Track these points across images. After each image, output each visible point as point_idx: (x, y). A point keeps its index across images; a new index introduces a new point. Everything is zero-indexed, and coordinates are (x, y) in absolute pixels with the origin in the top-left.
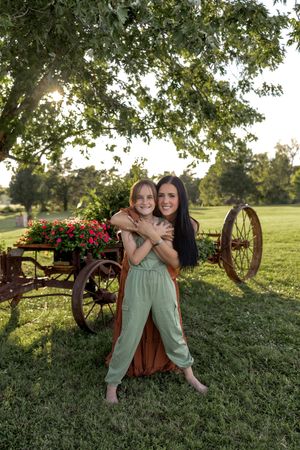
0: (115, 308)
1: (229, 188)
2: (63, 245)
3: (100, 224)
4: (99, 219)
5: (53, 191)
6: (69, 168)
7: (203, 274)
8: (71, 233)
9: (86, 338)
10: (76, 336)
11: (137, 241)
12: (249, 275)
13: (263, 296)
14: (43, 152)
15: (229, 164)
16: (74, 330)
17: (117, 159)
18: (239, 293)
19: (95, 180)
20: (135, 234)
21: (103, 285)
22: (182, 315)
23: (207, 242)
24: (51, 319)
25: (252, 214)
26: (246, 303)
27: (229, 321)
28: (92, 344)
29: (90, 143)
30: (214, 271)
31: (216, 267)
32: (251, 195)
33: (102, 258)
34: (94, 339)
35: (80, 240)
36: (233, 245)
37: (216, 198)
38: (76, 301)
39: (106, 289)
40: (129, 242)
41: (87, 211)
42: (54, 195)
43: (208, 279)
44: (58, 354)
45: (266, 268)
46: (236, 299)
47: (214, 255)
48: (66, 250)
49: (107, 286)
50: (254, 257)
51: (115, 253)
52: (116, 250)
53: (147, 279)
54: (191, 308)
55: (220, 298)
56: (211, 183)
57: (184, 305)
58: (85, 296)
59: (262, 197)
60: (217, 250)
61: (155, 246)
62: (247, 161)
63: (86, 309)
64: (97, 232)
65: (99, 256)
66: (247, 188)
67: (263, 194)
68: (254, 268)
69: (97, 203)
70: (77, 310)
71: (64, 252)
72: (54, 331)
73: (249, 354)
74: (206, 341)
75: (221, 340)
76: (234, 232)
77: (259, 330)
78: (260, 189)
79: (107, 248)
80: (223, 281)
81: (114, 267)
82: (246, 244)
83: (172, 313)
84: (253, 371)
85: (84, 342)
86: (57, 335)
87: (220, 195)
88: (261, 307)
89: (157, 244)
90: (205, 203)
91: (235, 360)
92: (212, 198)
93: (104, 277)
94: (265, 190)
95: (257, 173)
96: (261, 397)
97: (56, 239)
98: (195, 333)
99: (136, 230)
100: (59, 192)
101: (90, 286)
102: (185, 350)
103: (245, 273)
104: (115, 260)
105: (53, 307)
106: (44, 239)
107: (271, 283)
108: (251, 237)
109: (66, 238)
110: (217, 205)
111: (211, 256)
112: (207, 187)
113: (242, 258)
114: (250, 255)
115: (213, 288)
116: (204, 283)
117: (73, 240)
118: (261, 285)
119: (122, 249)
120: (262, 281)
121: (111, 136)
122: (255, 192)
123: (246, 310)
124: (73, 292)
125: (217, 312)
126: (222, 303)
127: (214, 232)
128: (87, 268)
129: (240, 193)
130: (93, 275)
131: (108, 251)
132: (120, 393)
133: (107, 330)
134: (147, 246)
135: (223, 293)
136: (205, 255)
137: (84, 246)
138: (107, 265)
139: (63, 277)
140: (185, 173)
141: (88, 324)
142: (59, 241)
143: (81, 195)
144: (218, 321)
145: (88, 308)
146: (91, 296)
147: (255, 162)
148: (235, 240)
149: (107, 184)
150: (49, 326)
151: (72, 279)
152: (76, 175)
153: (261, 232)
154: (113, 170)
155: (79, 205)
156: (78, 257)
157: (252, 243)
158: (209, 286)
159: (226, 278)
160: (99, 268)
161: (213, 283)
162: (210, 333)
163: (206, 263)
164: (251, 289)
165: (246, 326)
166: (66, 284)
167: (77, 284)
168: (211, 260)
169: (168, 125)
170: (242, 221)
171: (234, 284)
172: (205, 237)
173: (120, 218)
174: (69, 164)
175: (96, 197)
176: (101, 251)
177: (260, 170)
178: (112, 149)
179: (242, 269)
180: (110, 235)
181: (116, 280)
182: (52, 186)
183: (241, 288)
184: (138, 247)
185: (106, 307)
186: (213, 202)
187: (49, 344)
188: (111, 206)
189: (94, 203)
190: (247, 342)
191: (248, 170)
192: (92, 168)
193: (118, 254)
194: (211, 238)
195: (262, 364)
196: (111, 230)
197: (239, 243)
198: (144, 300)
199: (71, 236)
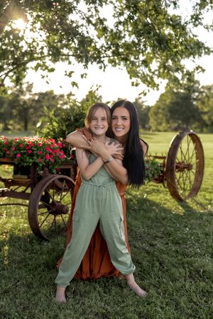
0: (67, 219)
1: (177, 116)
2: (22, 160)
3: (56, 142)
4: (55, 138)
5: (15, 112)
6: (30, 91)
7: (148, 193)
8: (30, 149)
9: (40, 244)
10: (31, 242)
11: (89, 158)
12: (190, 196)
13: (202, 214)
14: (7, 74)
15: (178, 93)
16: (29, 236)
17: (74, 84)
18: (181, 210)
19: (54, 103)
20: (88, 152)
21: (57, 198)
22: (128, 228)
23: (154, 164)
24: (9, 226)
25: (196, 140)
26: (186, 220)
27: (170, 235)
28: (45, 249)
29: (49, 68)
30: (158, 190)
31: (160, 186)
32: (197, 123)
33: (58, 173)
34: (47, 246)
35: (38, 156)
36: (177, 167)
37: (164, 125)
38: (32, 211)
39: (60, 202)
40: (82, 158)
41: (45, 130)
42: (16, 116)
43: (153, 198)
44: (14, 257)
45: (206, 190)
46: (177, 216)
47: (160, 176)
48: (25, 164)
49: (61, 199)
50: (196, 179)
51: (69, 170)
52: (71, 167)
53: (97, 193)
54: (136, 222)
55: (163, 214)
56: (160, 111)
57: (129, 219)
58: (40, 207)
59: (207, 126)
60: (162, 172)
61: (106, 163)
62: (194, 91)
63: (41, 218)
64: (54, 150)
65: (54, 171)
66: (193, 116)
67: (208, 122)
68: (195, 190)
69: (55, 124)
70: (32, 219)
71: (23, 166)
72: (11, 237)
73: (186, 265)
74: (148, 252)
75: (162, 252)
76: (179, 155)
77: (197, 244)
78: (205, 118)
79: (62, 164)
80: (166, 200)
81: (68, 181)
82: (189, 167)
83: (118, 226)
84: (188, 280)
85: (38, 247)
86: (14, 240)
87: (168, 122)
88: (200, 225)
89: (108, 162)
90: (154, 128)
91: (173, 270)
92: (160, 124)
93: (59, 190)
94: (210, 119)
95: (203, 103)
96: (195, 303)
97: (16, 154)
98: (139, 244)
99: (89, 148)
100: (20, 113)
101: (46, 198)
102: (128, 259)
103: (187, 193)
104: (69, 176)
105: (11, 215)
106: (4, 154)
107: (210, 204)
108: (194, 161)
109: (25, 153)
110: (165, 131)
111: (156, 177)
112: (156, 114)
113: (184, 180)
114: (193, 177)
115: (157, 205)
116: (149, 201)
117: (31, 156)
118: (201, 204)
119: (76, 166)
120: (202, 201)
121: (70, 63)
122: (201, 120)
123: (186, 227)
124: (30, 202)
125: (159, 227)
126: (164, 219)
127: (160, 155)
128: (43, 181)
129: (187, 121)
130: (48, 188)
131: (62, 167)
132: (68, 294)
133: (59, 239)
134: (99, 163)
135: (165, 210)
136: (150, 175)
137: (41, 162)
138: (61, 180)
139: (21, 189)
140: (136, 100)
141: (42, 233)
142: (19, 156)
143: (41, 116)
144: (159, 234)
145: (43, 218)
146: (46, 206)
147: (202, 93)
148: (179, 163)
149: (65, 107)
150: (7, 232)
151: (29, 191)
152: (37, 98)
153: (203, 157)
154: (70, 94)
155: (38, 125)
156: (35, 171)
157: (194, 167)
158: (153, 204)
159: (169, 197)
160: (53, 182)
161: (158, 201)
162: (152, 245)
163: (151, 183)
164: (191, 208)
165: (185, 241)
166: (23, 195)
167: (34, 196)
168: (156, 180)
169: (123, 54)
170: (187, 146)
171: (176, 203)
172: (152, 158)
173: (75, 137)
174: (30, 87)
175: (54, 117)
176: (57, 167)
177: (206, 100)
178: (70, 75)
179: (184, 190)
180: (65, 153)
181: (69, 194)
182: (14, 107)
183: (182, 206)
184: (90, 163)
185: (59, 218)
186: (161, 128)
187: (6, 248)
188: (67, 126)
189: (51, 124)
190: (185, 255)
191: (195, 99)
192: (51, 92)
193: (72, 170)
194: (157, 160)
195: (197, 274)
196: (65, 148)
197: (183, 166)
198: (93, 212)
199: (30, 152)
